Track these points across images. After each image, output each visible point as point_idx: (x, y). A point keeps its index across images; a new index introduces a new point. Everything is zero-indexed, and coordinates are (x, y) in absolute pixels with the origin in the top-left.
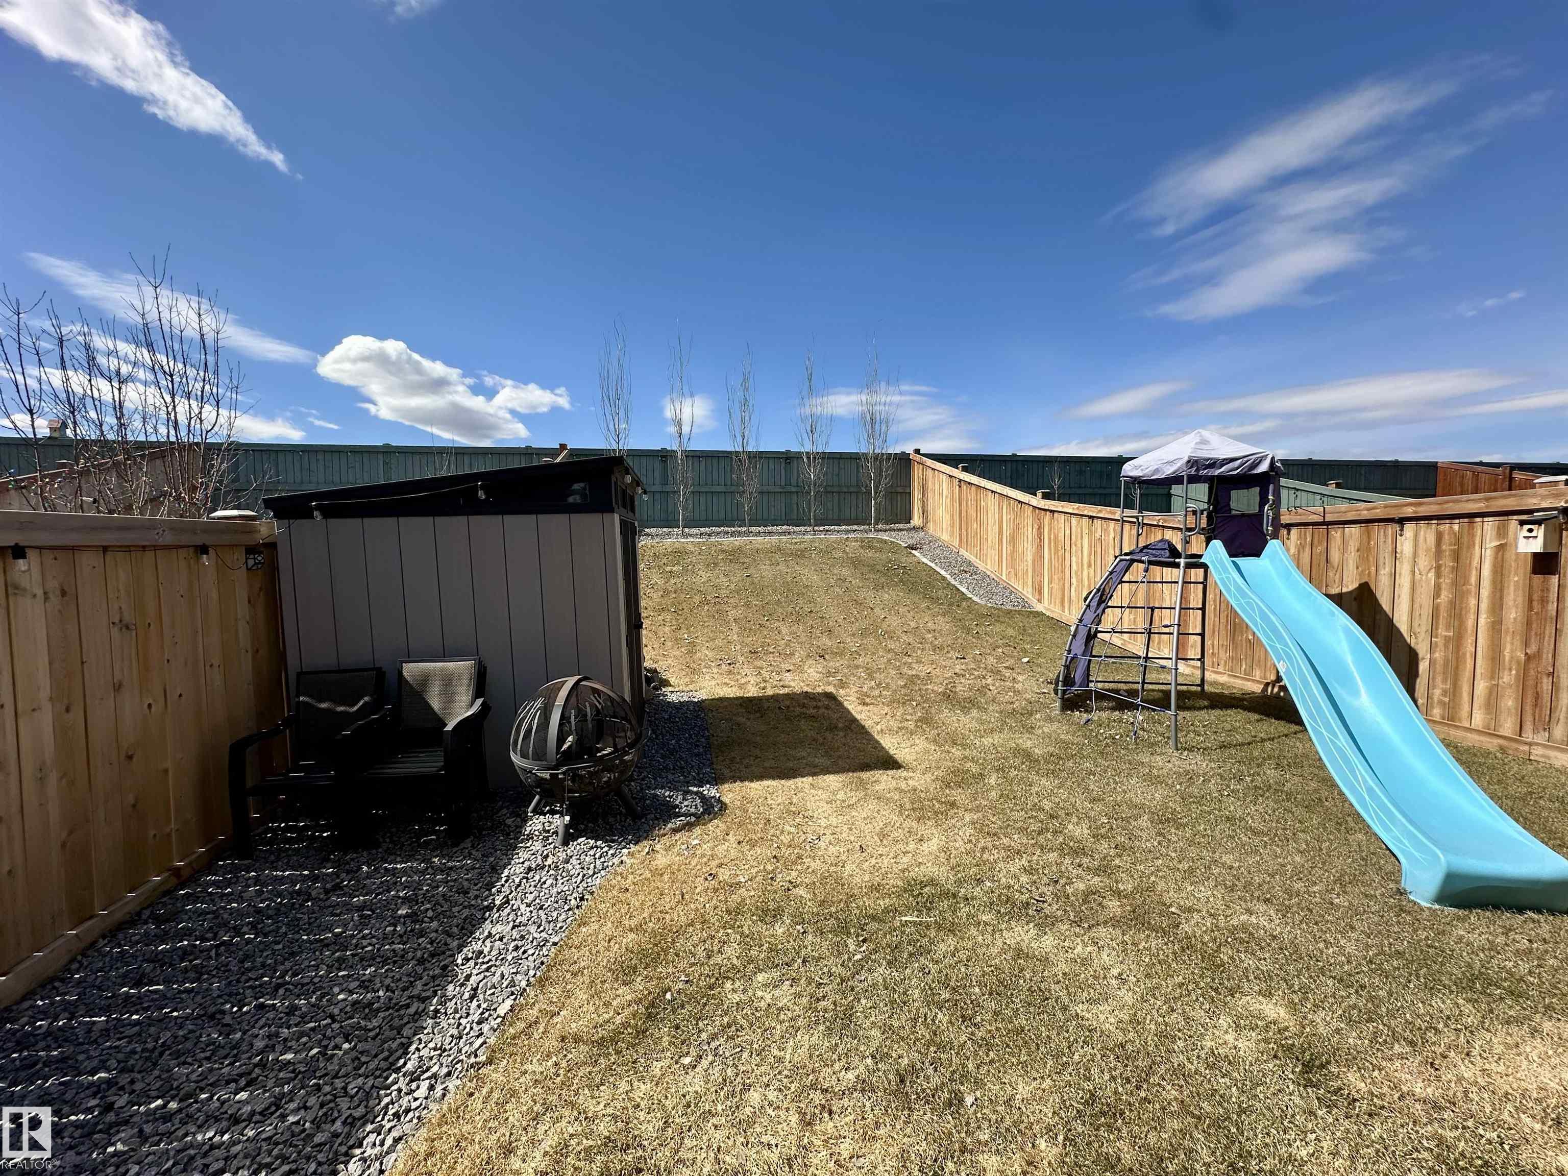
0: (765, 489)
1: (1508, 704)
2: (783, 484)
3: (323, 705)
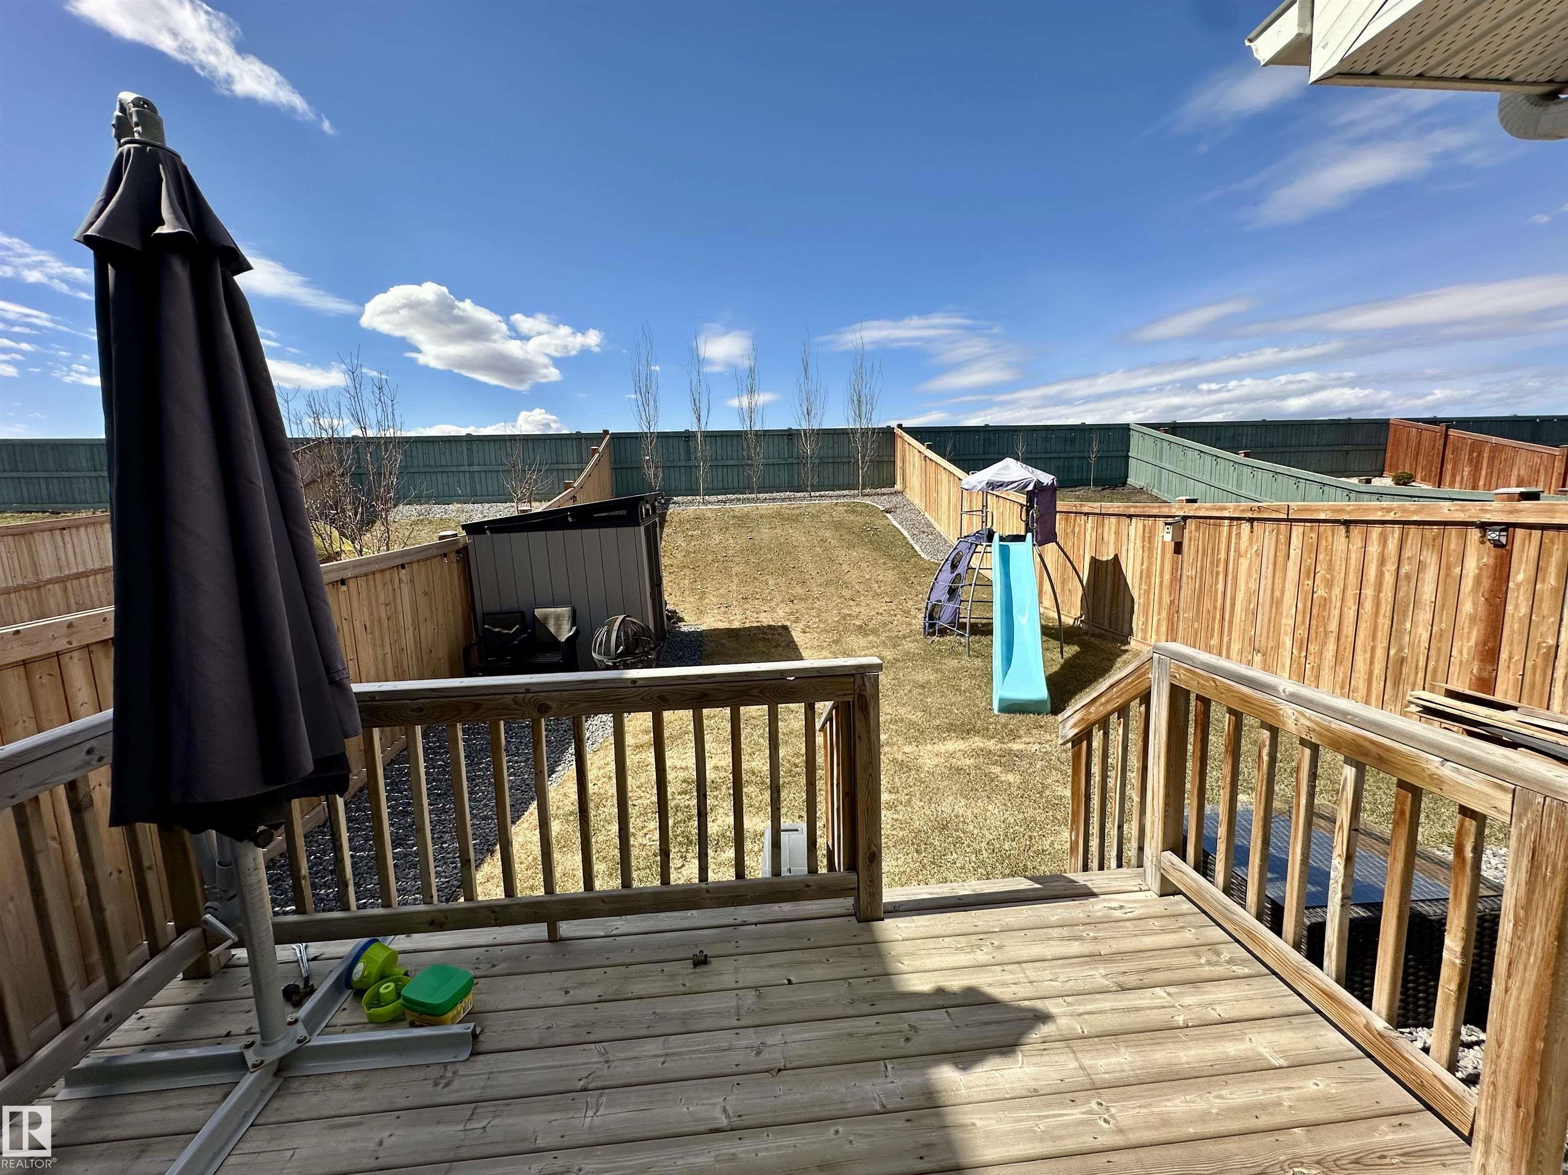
0: (770, 461)
1: (1164, 629)
2: (786, 456)
3: (497, 630)
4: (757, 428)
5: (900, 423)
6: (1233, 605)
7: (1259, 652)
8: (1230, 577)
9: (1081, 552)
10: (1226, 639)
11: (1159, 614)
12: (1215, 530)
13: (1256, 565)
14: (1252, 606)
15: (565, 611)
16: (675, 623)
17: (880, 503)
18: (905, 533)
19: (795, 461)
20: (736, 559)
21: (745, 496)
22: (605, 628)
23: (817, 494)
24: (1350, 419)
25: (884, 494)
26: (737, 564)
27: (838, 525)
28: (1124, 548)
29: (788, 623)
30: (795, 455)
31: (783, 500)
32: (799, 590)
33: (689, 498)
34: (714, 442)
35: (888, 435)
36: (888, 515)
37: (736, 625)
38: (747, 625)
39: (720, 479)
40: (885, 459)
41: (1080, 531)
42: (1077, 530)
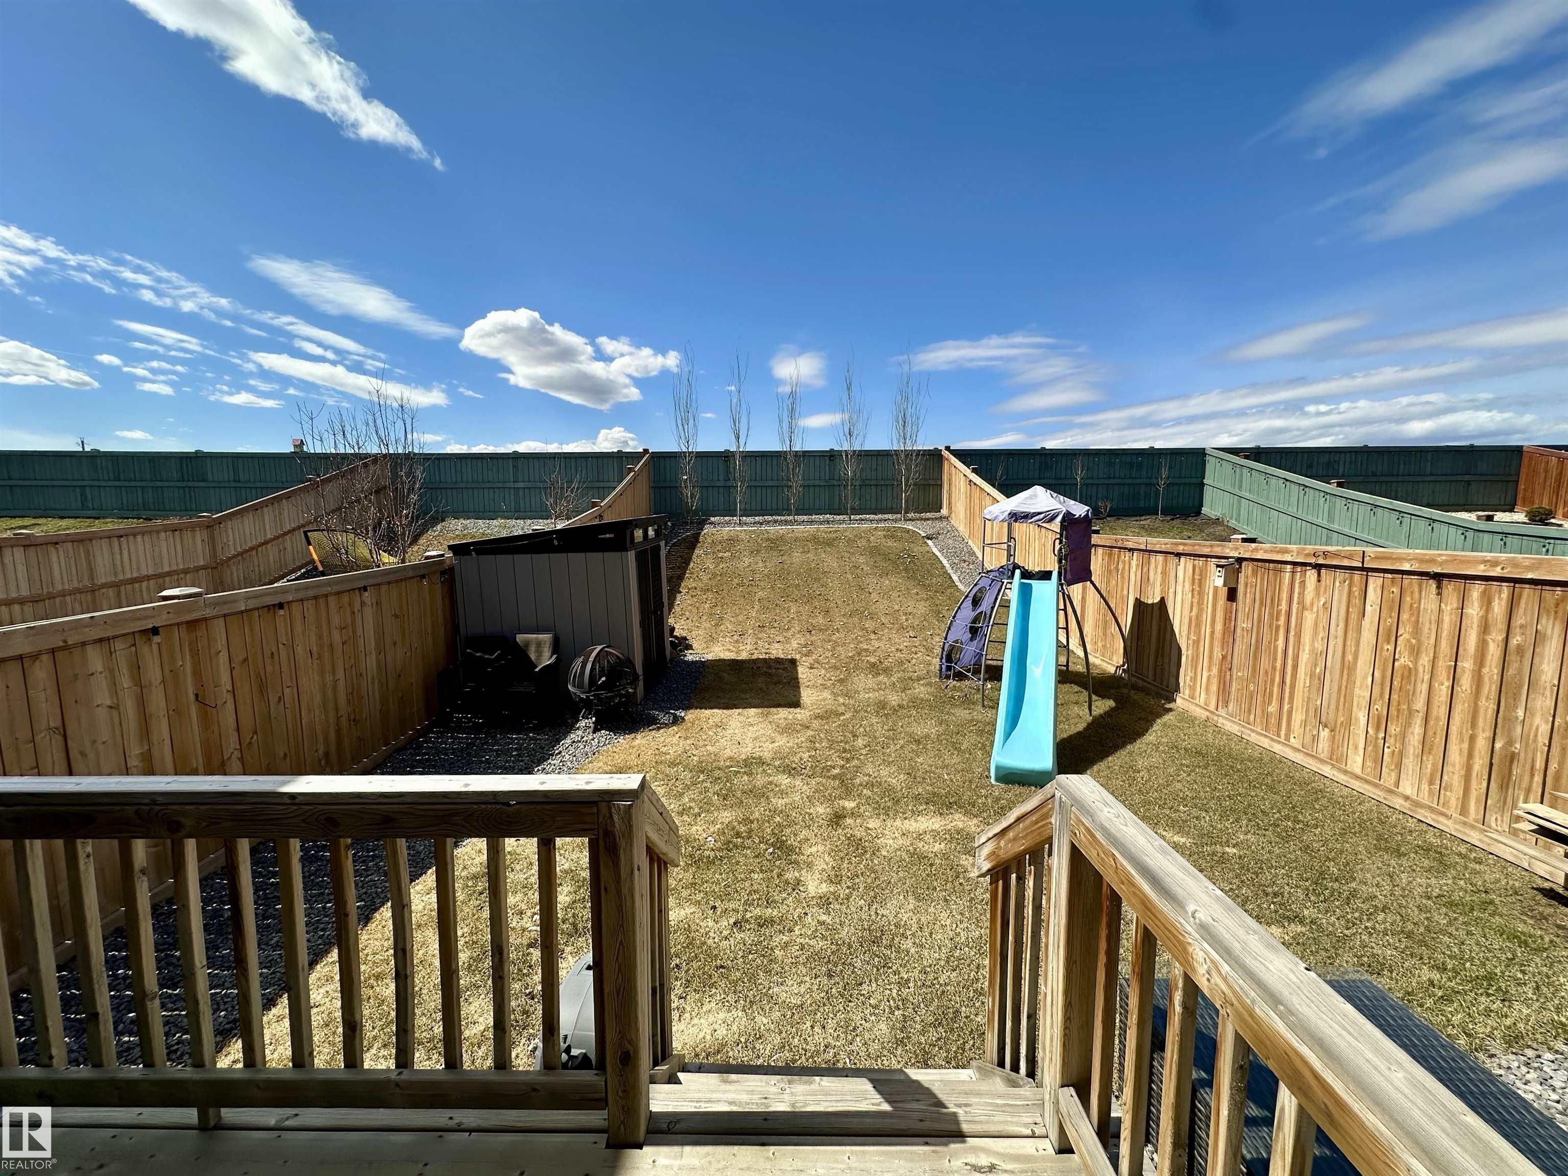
0: (811, 483)
1: (1214, 688)
2: (827, 478)
3: (478, 654)
4: (797, 448)
5: (948, 445)
6: (1295, 667)
7: (1326, 726)
8: (1292, 633)
9: (1125, 592)
10: (1286, 707)
11: (1210, 670)
12: (1276, 576)
13: (1324, 622)
14: (1318, 670)
15: (546, 637)
16: (681, 651)
17: (921, 529)
18: (945, 562)
19: (836, 483)
20: (762, 583)
21: (783, 518)
22: (581, 660)
23: (858, 517)
24: (1472, 446)
25: (928, 519)
26: (763, 589)
27: (874, 551)
28: (1172, 590)
29: (798, 657)
30: (836, 477)
31: (821, 523)
32: (820, 620)
33: (726, 518)
34: (754, 462)
35: (934, 458)
36: (929, 542)
37: (744, 656)
38: (754, 657)
39: (759, 499)
40: (932, 482)
41: (1124, 568)
42: (1120, 567)
